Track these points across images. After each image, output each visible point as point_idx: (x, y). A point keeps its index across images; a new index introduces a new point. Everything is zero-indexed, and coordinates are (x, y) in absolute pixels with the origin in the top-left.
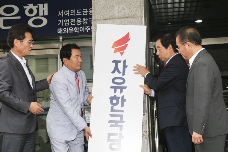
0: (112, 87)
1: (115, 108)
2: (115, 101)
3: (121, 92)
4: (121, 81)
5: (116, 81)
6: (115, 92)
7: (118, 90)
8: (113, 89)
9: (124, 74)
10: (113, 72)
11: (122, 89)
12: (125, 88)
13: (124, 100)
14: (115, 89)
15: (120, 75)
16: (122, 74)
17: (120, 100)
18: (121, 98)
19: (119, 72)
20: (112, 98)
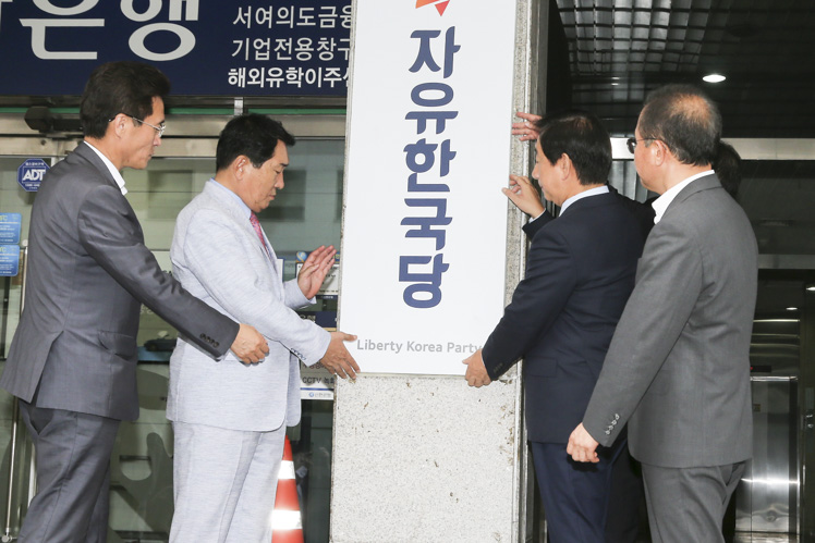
0: (410, 116)
1: (422, 178)
2: (420, 159)
3: (440, 128)
4: (440, 95)
5: (424, 95)
6: (421, 128)
7: (431, 124)
8: (414, 122)
9: (448, 72)
10: (415, 68)
11: (442, 119)
12: (453, 115)
13: (448, 155)
14: (421, 119)
15: (438, 77)
16: (442, 71)
17: (437, 153)
18: (439, 148)
19: (434, 68)
20: (411, 151)
